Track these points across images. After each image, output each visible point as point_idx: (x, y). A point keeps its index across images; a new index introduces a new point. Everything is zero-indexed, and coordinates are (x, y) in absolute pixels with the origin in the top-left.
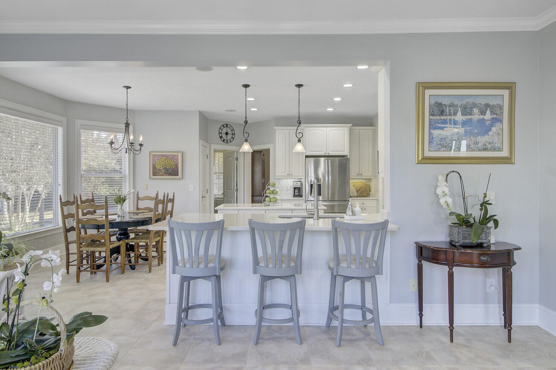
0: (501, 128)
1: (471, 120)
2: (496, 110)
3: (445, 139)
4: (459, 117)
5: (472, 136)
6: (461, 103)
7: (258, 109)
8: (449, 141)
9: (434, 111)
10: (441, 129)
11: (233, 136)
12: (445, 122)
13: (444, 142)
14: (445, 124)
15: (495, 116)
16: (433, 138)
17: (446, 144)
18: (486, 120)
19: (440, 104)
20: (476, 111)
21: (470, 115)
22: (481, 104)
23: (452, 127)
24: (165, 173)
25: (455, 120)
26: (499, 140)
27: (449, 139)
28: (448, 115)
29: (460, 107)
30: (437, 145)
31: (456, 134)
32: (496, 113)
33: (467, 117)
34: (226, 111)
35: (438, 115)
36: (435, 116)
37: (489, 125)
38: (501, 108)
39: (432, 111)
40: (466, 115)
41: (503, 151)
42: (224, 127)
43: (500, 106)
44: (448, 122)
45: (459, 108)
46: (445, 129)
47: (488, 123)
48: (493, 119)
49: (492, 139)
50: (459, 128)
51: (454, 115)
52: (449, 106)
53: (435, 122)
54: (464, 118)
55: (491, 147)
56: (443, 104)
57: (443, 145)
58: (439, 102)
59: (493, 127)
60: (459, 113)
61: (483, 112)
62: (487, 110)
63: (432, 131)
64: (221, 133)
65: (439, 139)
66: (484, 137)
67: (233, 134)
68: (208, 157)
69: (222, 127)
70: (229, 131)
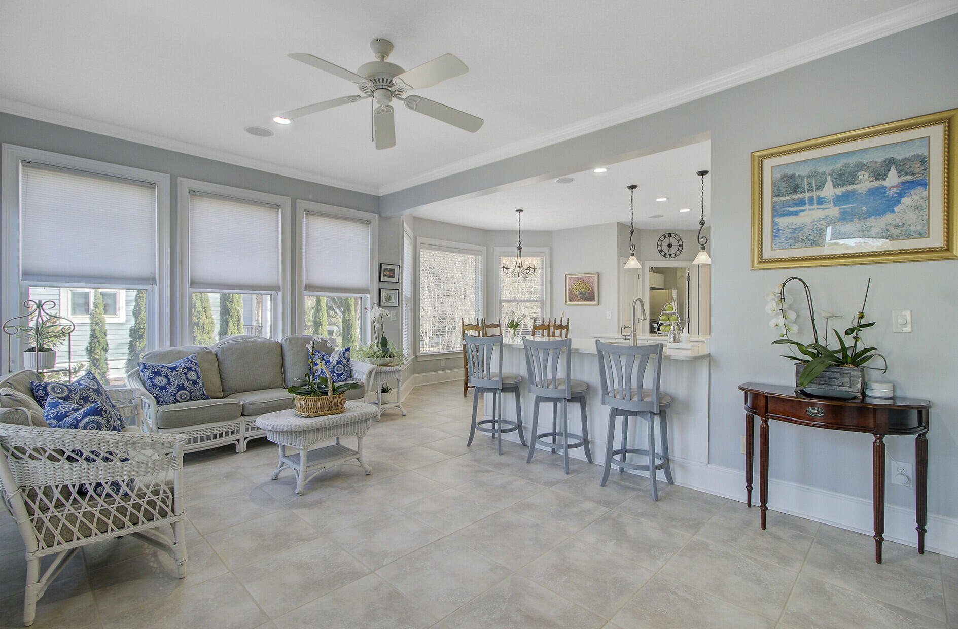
0: (924, 197)
1: (853, 192)
2: (910, 167)
3: (800, 229)
4: (829, 191)
5: (856, 218)
6: (832, 168)
7: (691, 210)
8: (808, 232)
9: (781, 189)
10: (793, 215)
11: (680, 248)
12: (801, 203)
13: (800, 234)
14: (801, 206)
15: (909, 178)
16: (779, 230)
17: (804, 237)
18: (886, 187)
19: (792, 177)
20: (863, 175)
21: (852, 183)
22: (876, 162)
23: (814, 209)
24: (581, 298)
25: (821, 196)
26: (920, 218)
27: (808, 229)
28: (806, 192)
29: (829, 175)
30: (787, 239)
31: (823, 219)
32: (911, 172)
33: (844, 189)
34: (650, 217)
35: (787, 194)
36: (782, 196)
37: (895, 195)
38: (924, 160)
39: (778, 190)
40: (843, 186)
41: (929, 237)
42: (665, 238)
43: (922, 157)
44: (807, 202)
45: (829, 178)
46: (801, 213)
47: (891, 192)
48: (903, 183)
49: (903, 219)
50: (829, 208)
51: (817, 189)
52: (809, 177)
53: (783, 205)
54: (839, 191)
55: (900, 232)
56: (796, 176)
57: (798, 238)
58: (789, 173)
59: (904, 197)
60: (829, 185)
61: (879, 175)
62: (889, 170)
63: (776, 220)
64: (661, 246)
65: (789, 230)
66: (882, 217)
67: (679, 245)
68: (640, 277)
69: (663, 238)
70: (674, 242)
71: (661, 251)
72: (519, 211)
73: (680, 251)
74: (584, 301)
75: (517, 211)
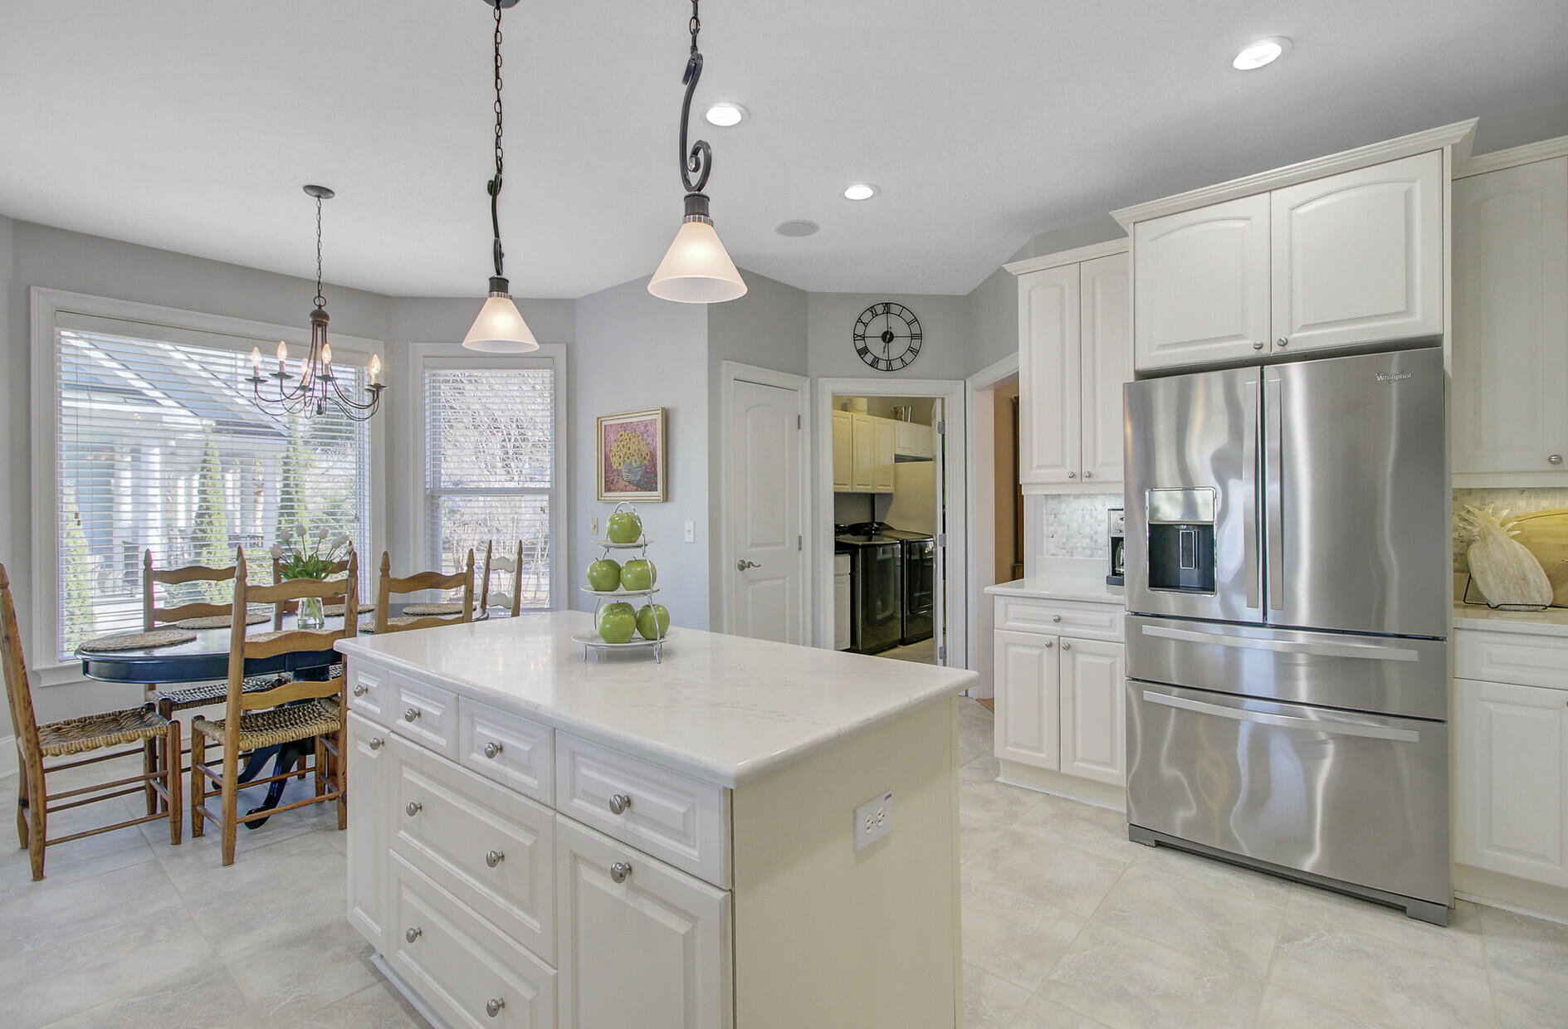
11: (916, 344)
24: (629, 482)
42: (875, 315)
64: (863, 337)
67: (913, 337)
68: (806, 421)
69: (868, 315)
70: (899, 327)
71: (863, 352)
72: (321, 192)
73: (915, 352)
74: (637, 490)
75: (310, 188)
